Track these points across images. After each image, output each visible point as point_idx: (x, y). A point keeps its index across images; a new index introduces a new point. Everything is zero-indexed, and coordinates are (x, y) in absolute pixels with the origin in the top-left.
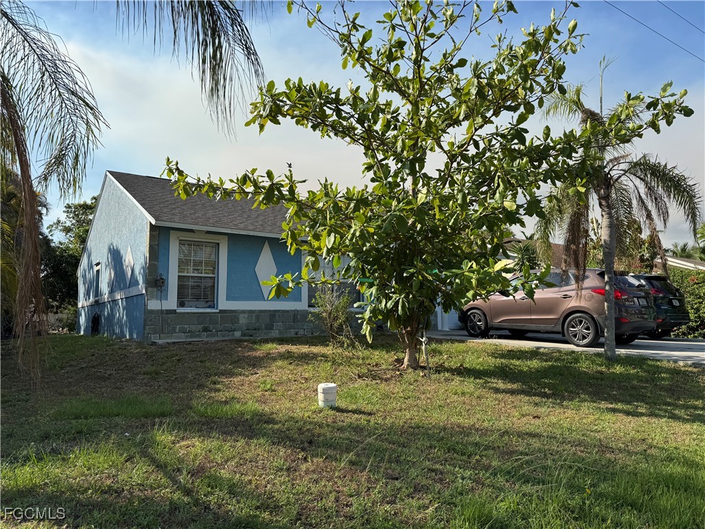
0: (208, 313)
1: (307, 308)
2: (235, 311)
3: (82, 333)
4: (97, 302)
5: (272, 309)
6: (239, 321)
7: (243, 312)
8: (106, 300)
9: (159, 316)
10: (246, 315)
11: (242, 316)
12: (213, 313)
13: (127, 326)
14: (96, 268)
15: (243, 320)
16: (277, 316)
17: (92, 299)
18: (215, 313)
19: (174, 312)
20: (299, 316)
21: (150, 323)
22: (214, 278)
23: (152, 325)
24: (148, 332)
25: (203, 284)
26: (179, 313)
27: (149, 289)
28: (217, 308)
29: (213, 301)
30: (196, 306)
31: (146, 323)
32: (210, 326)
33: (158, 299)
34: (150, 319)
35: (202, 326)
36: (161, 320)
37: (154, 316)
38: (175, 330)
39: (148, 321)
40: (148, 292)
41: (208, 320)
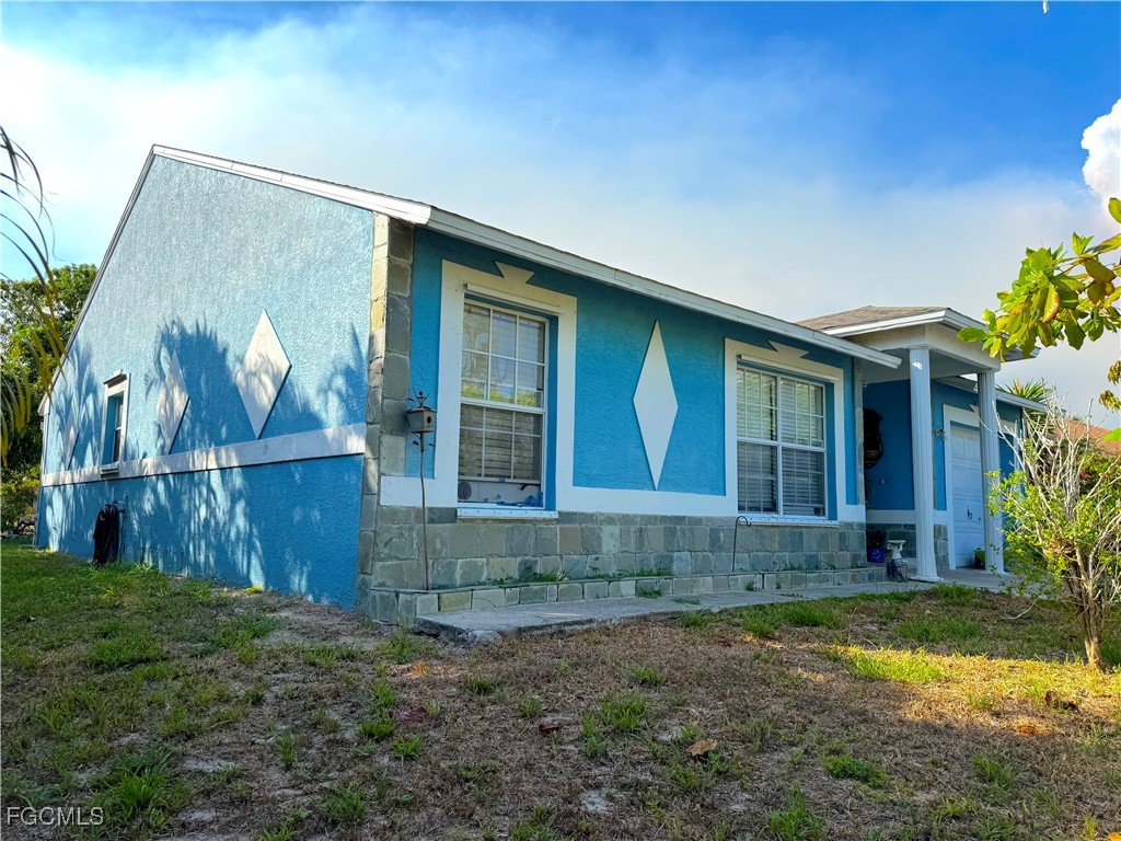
0: (533, 521)
1: (736, 514)
2: (592, 515)
3: (54, 547)
4: (111, 477)
5: (668, 515)
6: (600, 547)
7: (610, 520)
8: (150, 470)
9: (411, 529)
10: (616, 530)
11: (607, 530)
12: (545, 520)
13: (250, 547)
14: (107, 393)
15: (610, 543)
16: (679, 533)
17: (91, 467)
18: (550, 521)
19: (450, 515)
20: (722, 534)
21: (387, 551)
22: (538, 417)
23: (390, 557)
24: (380, 580)
25: (514, 433)
26: (463, 520)
27: (386, 439)
28: (551, 507)
29: (539, 485)
30: (499, 497)
31: (374, 551)
32: (536, 561)
33: (409, 473)
34: (385, 537)
35: (519, 559)
36: (416, 541)
37: (398, 528)
38: (453, 574)
39: (381, 545)
40: (382, 449)
41: (532, 542)
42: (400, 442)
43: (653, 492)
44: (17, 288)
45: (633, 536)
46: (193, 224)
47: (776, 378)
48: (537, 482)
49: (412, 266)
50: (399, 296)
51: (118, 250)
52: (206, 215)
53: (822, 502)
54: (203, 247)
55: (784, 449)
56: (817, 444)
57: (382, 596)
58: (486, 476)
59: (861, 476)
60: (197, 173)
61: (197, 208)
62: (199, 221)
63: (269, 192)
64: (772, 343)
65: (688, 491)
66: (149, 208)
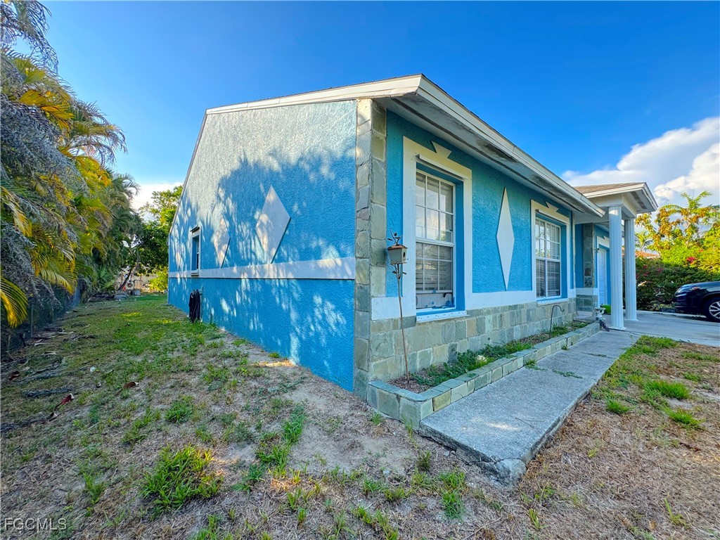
0: (455, 319)
1: (536, 299)
2: (481, 310)
4: (196, 277)
6: (485, 329)
7: (488, 312)
9: (391, 335)
10: (491, 317)
14: (191, 236)
15: (489, 326)
16: (516, 315)
18: (462, 318)
19: (413, 321)
20: (531, 312)
21: (377, 354)
22: (450, 248)
23: (380, 358)
24: (374, 376)
25: (439, 260)
26: (419, 324)
27: (374, 270)
28: (461, 307)
29: (452, 293)
30: (433, 303)
31: (369, 355)
32: (456, 345)
33: (388, 294)
34: (376, 343)
35: (448, 345)
36: (394, 343)
37: (384, 336)
38: (415, 362)
39: (374, 350)
40: (372, 278)
41: (454, 332)
42: (383, 271)
43: (505, 292)
44: (161, 194)
45: (498, 319)
46: (227, 144)
47: (544, 223)
48: (451, 291)
49: (386, 138)
50: (379, 161)
51: (193, 167)
52: (235, 138)
53: (559, 288)
54: (233, 156)
55: (548, 262)
56: (558, 258)
57: (381, 393)
58: (426, 289)
59: (574, 274)
60: (228, 117)
61: (229, 136)
62: (231, 142)
63: (271, 114)
64: (548, 204)
65: (519, 289)
66: (206, 143)
